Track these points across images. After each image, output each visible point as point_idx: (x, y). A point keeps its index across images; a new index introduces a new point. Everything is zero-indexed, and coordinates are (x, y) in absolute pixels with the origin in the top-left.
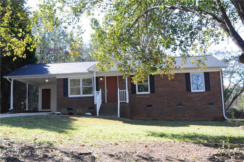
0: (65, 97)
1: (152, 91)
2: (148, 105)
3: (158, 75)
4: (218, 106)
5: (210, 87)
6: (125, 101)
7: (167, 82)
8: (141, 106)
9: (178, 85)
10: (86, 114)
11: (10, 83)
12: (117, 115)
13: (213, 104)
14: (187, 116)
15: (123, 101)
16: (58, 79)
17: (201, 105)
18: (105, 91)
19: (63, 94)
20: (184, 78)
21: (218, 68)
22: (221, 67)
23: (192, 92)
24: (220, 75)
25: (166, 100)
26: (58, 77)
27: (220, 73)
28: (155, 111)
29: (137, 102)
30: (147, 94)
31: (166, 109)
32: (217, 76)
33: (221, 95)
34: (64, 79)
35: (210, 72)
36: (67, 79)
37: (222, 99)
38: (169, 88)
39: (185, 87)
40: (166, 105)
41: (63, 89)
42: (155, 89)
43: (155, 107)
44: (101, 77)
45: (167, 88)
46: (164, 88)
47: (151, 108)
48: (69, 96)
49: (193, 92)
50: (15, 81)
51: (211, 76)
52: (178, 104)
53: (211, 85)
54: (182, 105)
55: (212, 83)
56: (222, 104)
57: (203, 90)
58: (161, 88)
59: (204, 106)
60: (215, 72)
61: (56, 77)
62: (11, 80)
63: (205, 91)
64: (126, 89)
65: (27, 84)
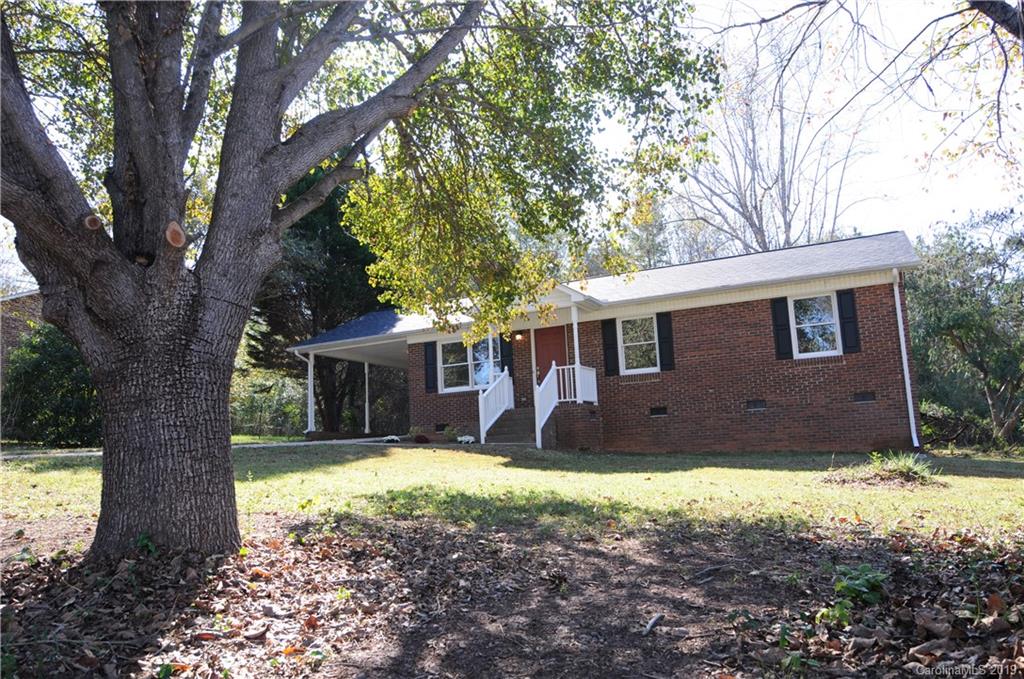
0: (430, 393)
1: (667, 364)
2: (653, 406)
3: (684, 312)
4: (891, 402)
5: (858, 341)
6: (573, 399)
7: (713, 331)
8: (633, 411)
9: (749, 339)
10: (459, 439)
11: (307, 364)
12: (535, 440)
13: (872, 395)
14: (780, 440)
15: (568, 399)
16: (410, 346)
17: (828, 400)
18: (531, 373)
19: (424, 386)
20: (767, 317)
21: (883, 270)
22: (892, 269)
23: (795, 360)
24: (893, 296)
25: (711, 391)
26: (411, 341)
27: (893, 290)
28: (676, 425)
29: (621, 399)
30: (652, 375)
31: (712, 419)
32: (884, 301)
33: (902, 364)
34: (425, 343)
35: (857, 288)
36: (433, 345)
37: (903, 376)
38: (718, 351)
39: (772, 343)
40: (711, 406)
41: (424, 372)
42: (675, 356)
43: (676, 413)
44: (520, 332)
45: (711, 352)
46: (703, 353)
47: (665, 417)
48: (440, 392)
49: (799, 360)
50: (317, 357)
51: (859, 300)
52: (748, 402)
53: (861, 331)
54: (762, 403)
55: (865, 324)
56: (906, 395)
57: (839, 352)
58: (693, 354)
59: (840, 405)
60: (874, 286)
61: (406, 341)
62: (306, 355)
63: (841, 353)
64: (574, 363)
65: (364, 364)
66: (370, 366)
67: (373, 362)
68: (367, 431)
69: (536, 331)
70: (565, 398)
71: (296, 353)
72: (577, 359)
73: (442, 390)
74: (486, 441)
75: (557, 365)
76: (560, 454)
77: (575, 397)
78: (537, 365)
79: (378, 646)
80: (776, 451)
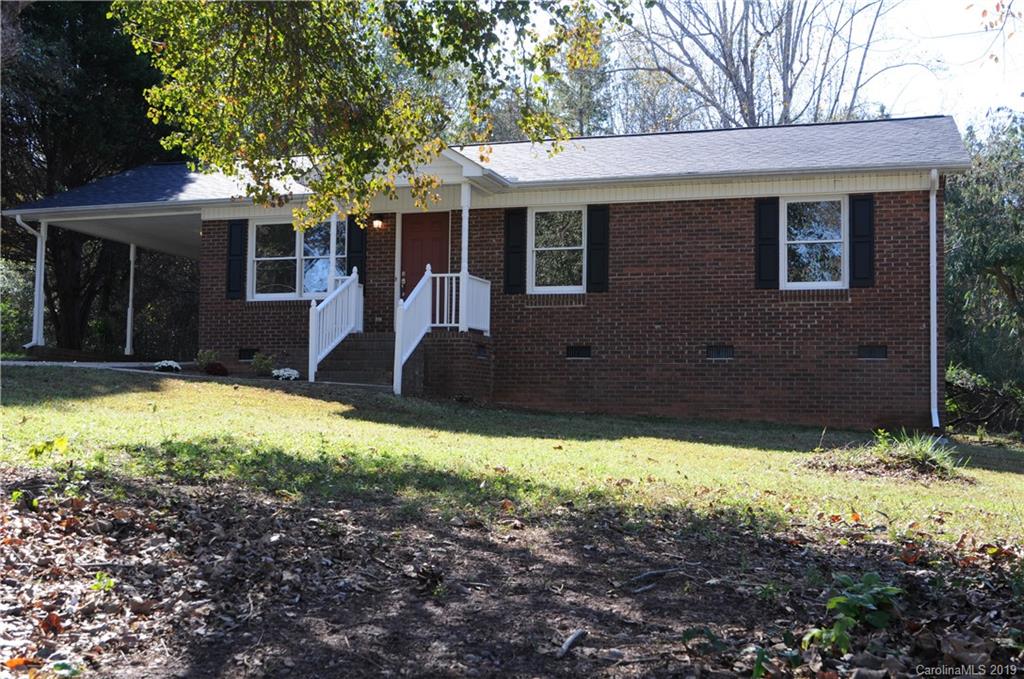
0: (232, 299)
1: (597, 283)
2: (572, 344)
3: (629, 207)
4: (907, 361)
5: (871, 269)
6: (453, 324)
7: (668, 240)
8: (542, 348)
9: (720, 255)
10: (275, 372)
11: (34, 239)
12: (392, 381)
13: (883, 350)
14: (749, 406)
15: (445, 324)
16: (206, 223)
17: (822, 352)
18: (393, 280)
19: (224, 289)
20: (747, 224)
21: (917, 170)
22: (930, 170)
23: (782, 291)
24: (928, 210)
25: (657, 327)
26: (208, 216)
27: (928, 201)
28: (603, 374)
29: (524, 329)
30: (573, 297)
31: (654, 368)
32: (915, 215)
33: (929, 308)
34: (229, 221)
35: (879, 193)
36: (242, 224)
37: (929, 326)
38: (674, 270)
39: (751, 264)
40: (655, 349)
41: (225, 266)
42: (610, 271)
43: (604, 357)
44: (380, 217)
45: (663, 269)
46: (649, 270)
47: (587, 361)
48: (249, 299)
49: (786, 291)
50: (52, 229)
51: (881, 211)
52: (709, 347)
53: (877, 256)
54: (728, 349)
55: (885, 247)
56: (929, 352)
57: (842, 284)
58: (636, 270)
59: (837, 362)
60: (903, 192)
61: (200, 215)
62: (35, 225)
63: (846, 286)
64: (459, 271)
65: (129, 247)
66: (139, 250)
67: (144, 243)
68: (128, 351)
69: (404, 216)
70: (441, 321)
71: (18, 219)
72: (465, 264)
73: (253, 296)
74: (316, 378)
75: (433, 271)
76: (428, 405)
77: (457, 321)
78: (402, 269)
79: (158, 660)
80: (741, 421)
